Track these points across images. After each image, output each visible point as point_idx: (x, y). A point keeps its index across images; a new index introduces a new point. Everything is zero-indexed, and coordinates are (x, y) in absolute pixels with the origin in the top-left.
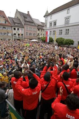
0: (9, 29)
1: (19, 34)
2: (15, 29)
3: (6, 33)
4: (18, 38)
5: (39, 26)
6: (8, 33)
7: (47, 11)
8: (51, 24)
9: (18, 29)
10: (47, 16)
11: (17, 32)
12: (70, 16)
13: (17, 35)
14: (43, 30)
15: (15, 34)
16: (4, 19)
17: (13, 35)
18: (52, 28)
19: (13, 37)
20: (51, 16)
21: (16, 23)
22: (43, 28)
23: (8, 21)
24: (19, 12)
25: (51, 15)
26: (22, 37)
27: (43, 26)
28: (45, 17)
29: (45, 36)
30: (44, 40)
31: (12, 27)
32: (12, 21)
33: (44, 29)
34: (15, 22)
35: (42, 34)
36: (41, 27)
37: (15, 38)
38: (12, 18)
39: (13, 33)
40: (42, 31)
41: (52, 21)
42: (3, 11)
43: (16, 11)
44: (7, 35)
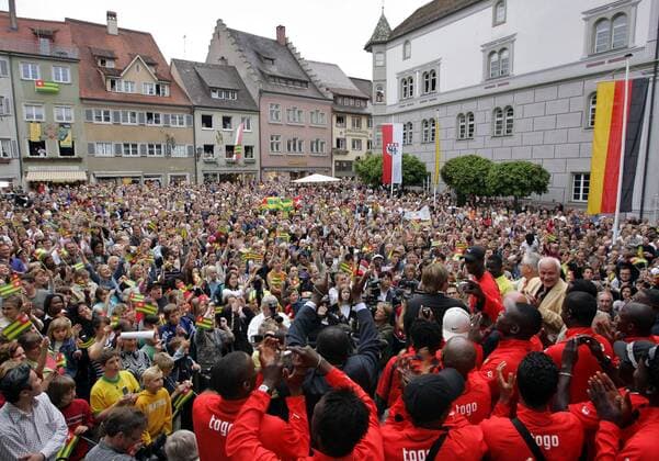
0: (178, 125)
1: (230, 149)
2: (207, 121)
3: (159, 146)
4: (227, 170)
5: (344, 96)
6: (171, 142)
7: (383, 21)
8: (406, 83)
9: (226, 121)
10: (385, 43)
11: (220, 138)
12: (511, 39)
13: (219, 153)
14: (364, 121)
15: (209, 149)
16: (152, 70)
17: (197, 156)
18: (417, 105)
19: (201, 166)
20: (407, 42)
21: (214, 89)
22: (367, 111)
23: (171, 82)
24: (233, 33)
25: (407, 38)
26: (247, 163)
27: (365, 100)
28: (374, 48)
29: (377, 152)
30: (373, 173)
31: (192, 110)
32: (195, 81)
33: (369, 116)
34: (210, 82)
35: (359, 142)
36: (352, 102)
37: (210, 169)
38: (194, 65)
39: (200, 144)
40: (359, 125)
41: (412, 71)
42: (148, 36)
43: (213, 31)
44: (163, 155)
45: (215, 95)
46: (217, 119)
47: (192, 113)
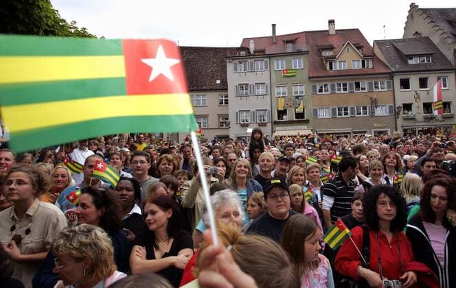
0: (382, 89)
1: (428, 107)
2: (405, 84)
3: (365, 108)
4: (426, 125)
6: (375, 103)
9: (423, 83)
11: (417, 97)
13: (418, 111)
15: (408, 107)
16: (359, 52)
17: (397, 115)
19: (400, 122)
21: (411, 57)
23: (373, 56)
24: (425, 11)
26: (445, 118)
31: (391, 75)
32: (393, 54)
34: (406, 52)
37: (409, 124)
38: (392, 43)
39: (399, 103)
44: (368, 115)
45: (410, 62)
46: (414, 81)
47: (392, 78)
